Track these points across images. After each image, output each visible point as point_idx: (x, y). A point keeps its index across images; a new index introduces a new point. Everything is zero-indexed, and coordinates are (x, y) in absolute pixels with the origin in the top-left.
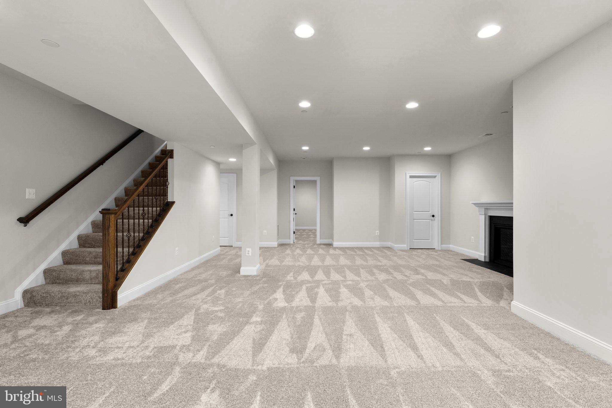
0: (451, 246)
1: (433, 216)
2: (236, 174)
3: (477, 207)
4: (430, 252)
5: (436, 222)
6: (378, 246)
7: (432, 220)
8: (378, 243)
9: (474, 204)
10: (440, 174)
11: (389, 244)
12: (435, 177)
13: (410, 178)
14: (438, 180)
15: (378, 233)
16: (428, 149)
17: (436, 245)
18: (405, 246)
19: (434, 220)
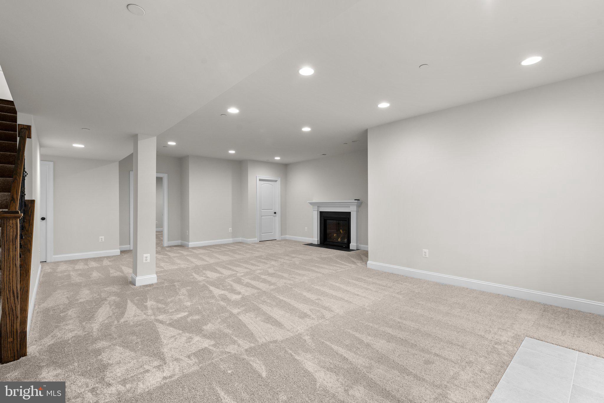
0: (287, 236)
1: (275, 213)
2: (53, 162)
3: (312, 205)
4: (274, 242)
5: (278, 217)
6: (232, 242)
7: (274, 216)
8: (231, 239)
9: (310, 203)
10: (280, 179)
11: (240, 239)
12: (276, 181)
13: (259, 181)
14: (279, 183)
15: (231, 230)
16: (277, 158)
17: (277, 236)
18: (256, 240)
19: (276, 216)
